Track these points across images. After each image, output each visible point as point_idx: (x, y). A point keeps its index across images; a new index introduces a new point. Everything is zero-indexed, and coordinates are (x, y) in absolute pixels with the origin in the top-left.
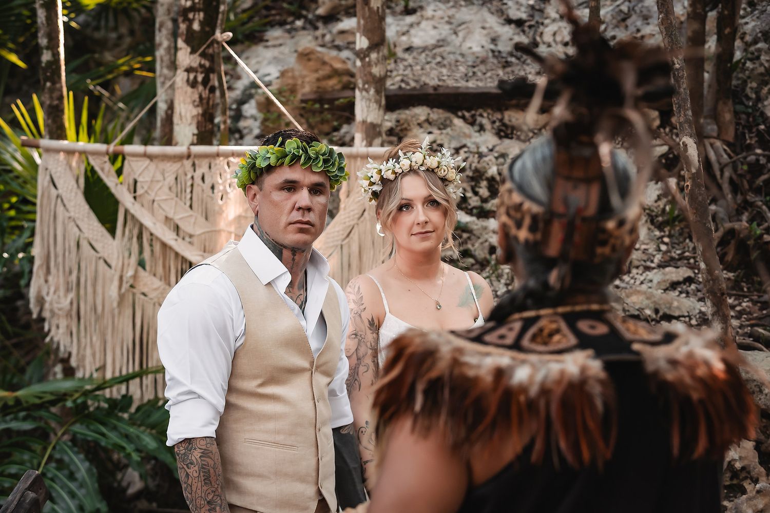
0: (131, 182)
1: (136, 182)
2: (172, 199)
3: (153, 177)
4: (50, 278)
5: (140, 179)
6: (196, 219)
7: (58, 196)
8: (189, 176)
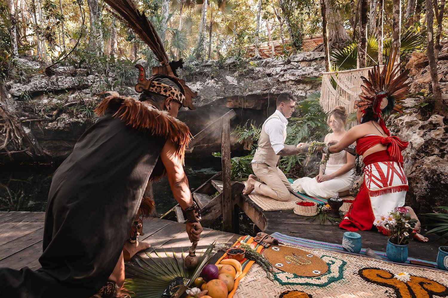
0: (339, 78)
2: (347, 81)
3: (343, 77)
4: (323, 99)
5: (341, 78)
6: (351, 85)
7: (326, 83)
8: (350, 76)
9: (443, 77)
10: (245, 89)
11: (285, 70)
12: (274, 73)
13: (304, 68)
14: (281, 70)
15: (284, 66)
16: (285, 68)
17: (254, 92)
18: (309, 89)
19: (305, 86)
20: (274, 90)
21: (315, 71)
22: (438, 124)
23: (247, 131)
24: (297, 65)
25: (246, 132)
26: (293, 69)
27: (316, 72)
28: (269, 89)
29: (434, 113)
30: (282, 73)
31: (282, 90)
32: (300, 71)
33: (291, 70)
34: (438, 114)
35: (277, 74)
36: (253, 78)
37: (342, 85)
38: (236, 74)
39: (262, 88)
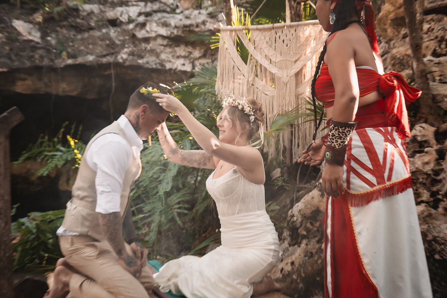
0: (253, 41)
1: (254, 41)
2: (267, 47)
3: (260, 38)
4: (223, 83)
5: (256, 40)
6: (276, 55)
7: (226, 49)
8: (274, 36)
9: (438, 46)
10: (58, 52)
11: (148, 14)
12: (124, 18)
13: (187, 12)
14: (140, 14)
15: (146, 5)
16: (148, 9)
17: (80, 60)
18: (200, 58)
19: (190, 49)
20: (125, 56)
21: (209, 20)
22: (426, 141)
23: (62, 149)
24: (172, 4)
25: (61, 151)
26: (164, 11)
27: (212, 20)
28: (112, 54)
29: (419, 120)
30: (142, 19)
31: (142, 57)
32: (180, 17)
33: (159, 15)
34: (426, 122)
35: (130, 21)
36: (78, 29)
37: (259, 56)
38: (39, 17)
39: (99, 50)
